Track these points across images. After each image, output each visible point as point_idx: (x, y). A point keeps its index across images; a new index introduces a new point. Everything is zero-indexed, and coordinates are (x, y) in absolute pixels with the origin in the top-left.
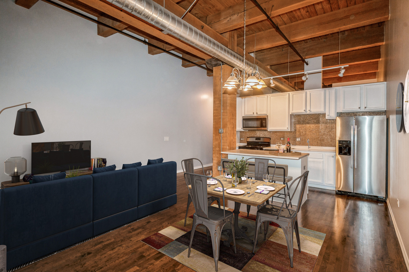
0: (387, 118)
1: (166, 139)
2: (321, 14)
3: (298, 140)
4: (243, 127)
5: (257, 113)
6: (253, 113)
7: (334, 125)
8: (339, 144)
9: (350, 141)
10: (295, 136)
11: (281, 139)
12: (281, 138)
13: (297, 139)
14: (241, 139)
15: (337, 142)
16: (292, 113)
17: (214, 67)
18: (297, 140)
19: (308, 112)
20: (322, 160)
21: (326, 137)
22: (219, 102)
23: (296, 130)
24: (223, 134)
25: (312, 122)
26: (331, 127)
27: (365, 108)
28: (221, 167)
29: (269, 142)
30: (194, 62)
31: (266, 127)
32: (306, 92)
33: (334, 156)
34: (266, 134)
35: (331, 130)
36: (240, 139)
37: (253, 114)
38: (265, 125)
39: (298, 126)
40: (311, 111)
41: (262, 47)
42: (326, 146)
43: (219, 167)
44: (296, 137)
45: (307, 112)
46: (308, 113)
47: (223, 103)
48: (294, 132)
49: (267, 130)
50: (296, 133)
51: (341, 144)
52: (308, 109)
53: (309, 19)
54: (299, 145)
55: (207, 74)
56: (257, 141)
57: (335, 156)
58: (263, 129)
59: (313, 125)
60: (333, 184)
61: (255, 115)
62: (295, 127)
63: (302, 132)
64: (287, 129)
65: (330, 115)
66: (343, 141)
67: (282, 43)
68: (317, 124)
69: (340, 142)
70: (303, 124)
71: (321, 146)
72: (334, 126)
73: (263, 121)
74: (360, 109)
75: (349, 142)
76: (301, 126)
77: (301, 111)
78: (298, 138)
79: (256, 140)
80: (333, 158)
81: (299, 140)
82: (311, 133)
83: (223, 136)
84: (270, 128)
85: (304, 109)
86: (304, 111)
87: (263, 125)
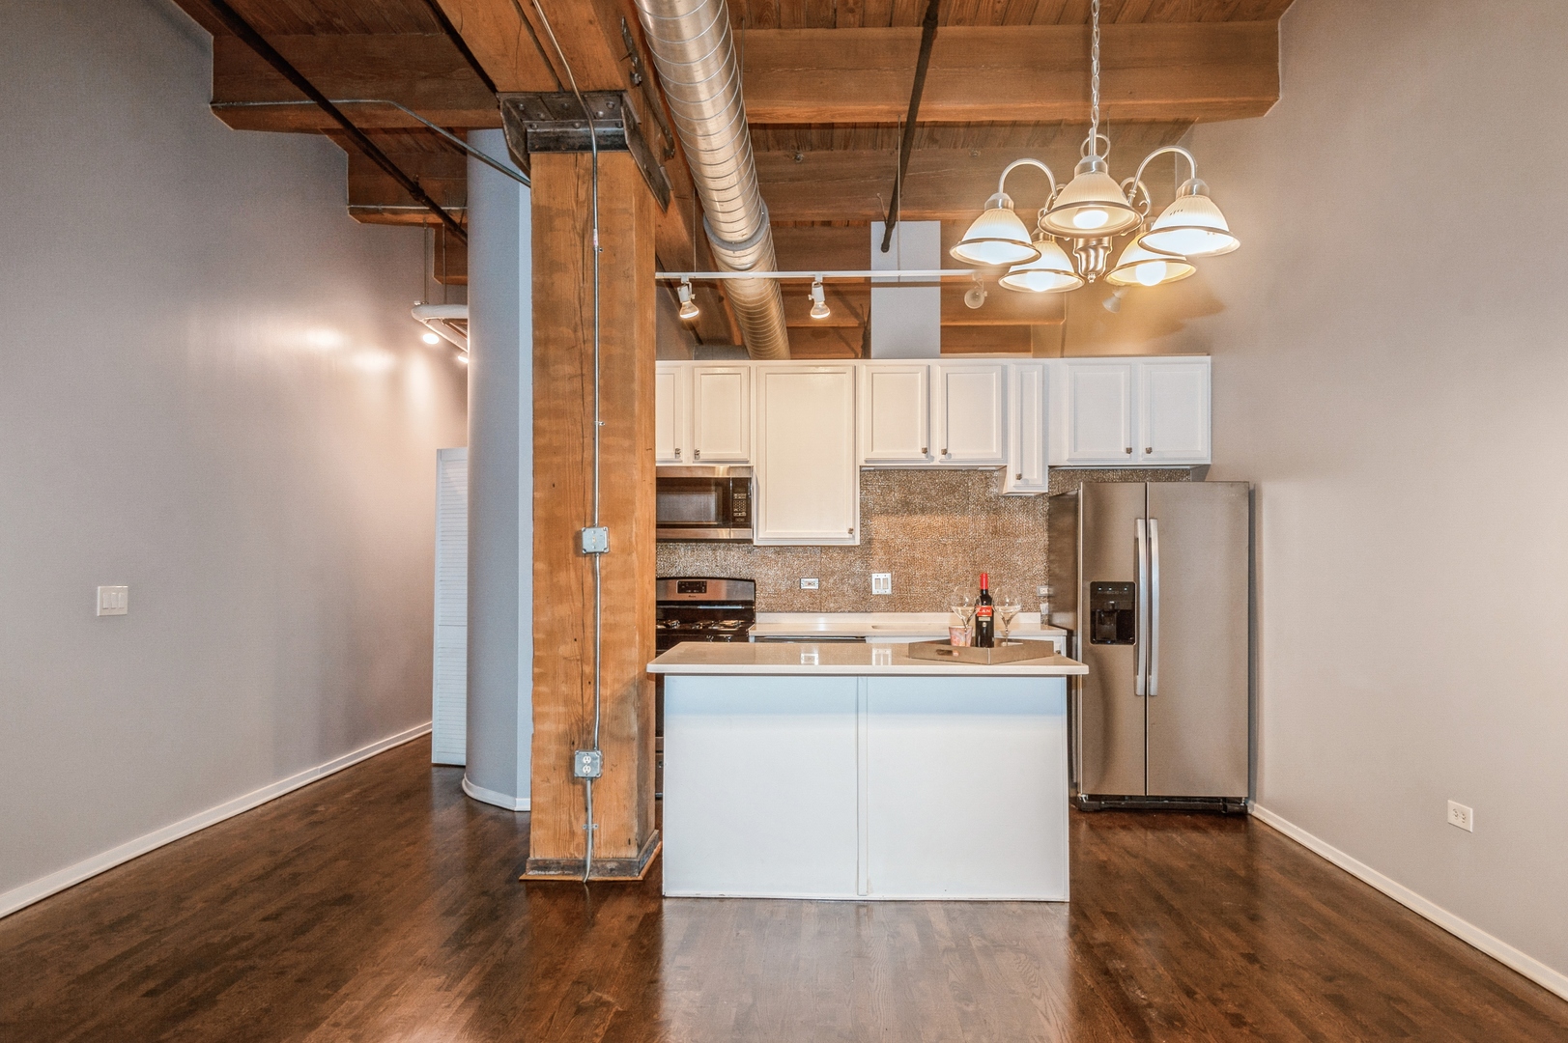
0: (1249, 492)
1: (112, 597)
2: (1044, 23)
5: (697, 453)
6: (677, 452)
8: (1090, 598)
9: (1133, 586)
16: (866, 461)
17: (541, 149)
19: (938, 460)
22: (577, 364)
23: (870, 542)
24: (604, 559)
27: (1149, 451)
28: (594, 759)
29: (752, 603)
30: (331, 101)
31: (746, 523)
32: (929, 367)
34: (734, 562)
37: (675, 457)
38: (744, 514)
39: (882, 522)
40: (950, 455)
41: (768, 109)
43: (587, 759)
45: (933, 457)
46: (936, 463)
47: (602, 376)
49: (750, 541)
50: (870, 555)
51: (1094, 596)
52: (938, 443)
53: (994, 28)
55: (352, 200)
56: (686, 597)
58: (727, 533)
59: (944, 519)
61: (689, 461)
62: (866, 526)
63: (899, 551)
64: (846, 536)
65: (1026, 476)
66: (1107, 585)
67: (867, 113)
69: (1091, 588)
73: (734, 492)
74: (1131, 457)
75: (1129, 589)
76: (892, 520)
77: (904, 451)
79: (681, 590)
82: (936, 555)
83: (604, 572)
84: (767, 529)
85: (921, 444)
86: (923, 456)
87: (735, 514)
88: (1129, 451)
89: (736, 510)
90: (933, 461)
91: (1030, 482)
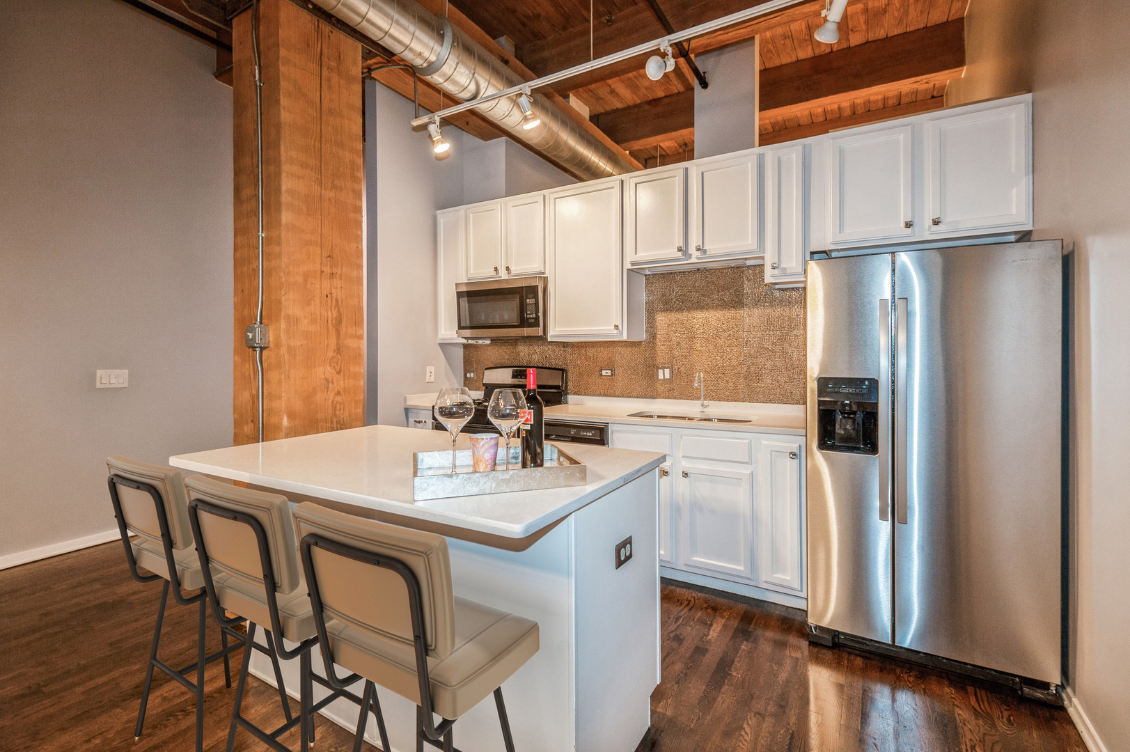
0: (1065, 253)
3: (663, 374)
4: (460, 327)
5: (508, 268)
6: (496, 269)
7: (797, 309)
8: (819, 396)
9: (874, 383)
10: (653, 358)
11: (604, 373)
12: (601, 371)
13: (660, 371)
14: (468, 375)
15: (812, 386)
16: (633, 264)
18: (661, 377)
19: (696, 259)
20: (746, 470)
21: (768, 365)
23: (654, 336)
24: (266, 353)
25: (716, 302)
26: (789, 318)
27: (936, 223)
29: (560, 387)
31: (538, 323)
32: (687, 169)
33: (796, 451)
35: (787, 335)
36: (465, 375)
37: (493, 273)
38: (534, 315)
39: (662, 319)
40: (705, 252)
42: (770, 401)
44: (654, 366)
45: (691, 255)
46: (693, 260)
48: (649, 343)
49: (547, 339)
50: (654, 348)
51: (827, 395)
52: (694, 241)
54: (668, 397)
56: (516, 381)
57: (803, 454)
58: (527, 331)
59: (719, 314)
60: (796, 585)
61: (503, 275)
62: (651, 323)
63: (678, 344)
64: (615, 331)
65: (783, 266)
66: (838, 381)
68: (734, 307)
69: (823, 383)
70: (680, 310)
71: (751, 401)
72: (797, 315)
73: (527, 298)
74: (913, 232)
75: (869, 387)
76: (674, 316)
77: (666, 252)
78: (663, 368)
79: (513, 377)
80: (796, 462)
81: (667, 376)
82: (711, 347)
83: (266, 364)
84: (557, 328)
85: (679, 242)
86: (680, 254)
87: (528, 316)
88: (909, 225)
89: (529, 312)
90: (690, 258)
91: (788, 271)
